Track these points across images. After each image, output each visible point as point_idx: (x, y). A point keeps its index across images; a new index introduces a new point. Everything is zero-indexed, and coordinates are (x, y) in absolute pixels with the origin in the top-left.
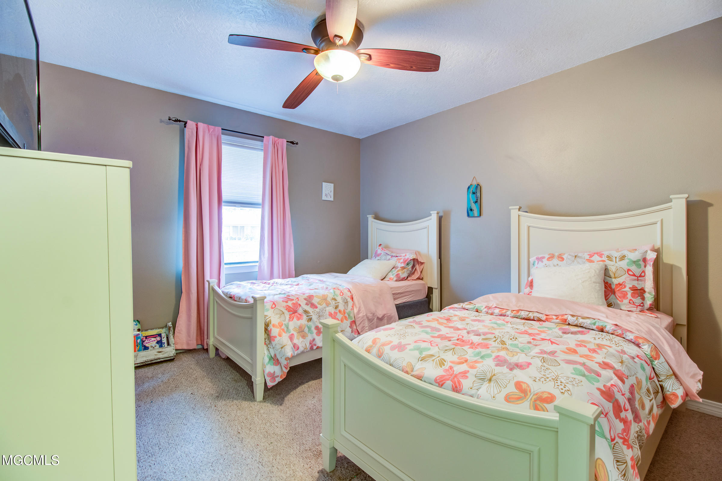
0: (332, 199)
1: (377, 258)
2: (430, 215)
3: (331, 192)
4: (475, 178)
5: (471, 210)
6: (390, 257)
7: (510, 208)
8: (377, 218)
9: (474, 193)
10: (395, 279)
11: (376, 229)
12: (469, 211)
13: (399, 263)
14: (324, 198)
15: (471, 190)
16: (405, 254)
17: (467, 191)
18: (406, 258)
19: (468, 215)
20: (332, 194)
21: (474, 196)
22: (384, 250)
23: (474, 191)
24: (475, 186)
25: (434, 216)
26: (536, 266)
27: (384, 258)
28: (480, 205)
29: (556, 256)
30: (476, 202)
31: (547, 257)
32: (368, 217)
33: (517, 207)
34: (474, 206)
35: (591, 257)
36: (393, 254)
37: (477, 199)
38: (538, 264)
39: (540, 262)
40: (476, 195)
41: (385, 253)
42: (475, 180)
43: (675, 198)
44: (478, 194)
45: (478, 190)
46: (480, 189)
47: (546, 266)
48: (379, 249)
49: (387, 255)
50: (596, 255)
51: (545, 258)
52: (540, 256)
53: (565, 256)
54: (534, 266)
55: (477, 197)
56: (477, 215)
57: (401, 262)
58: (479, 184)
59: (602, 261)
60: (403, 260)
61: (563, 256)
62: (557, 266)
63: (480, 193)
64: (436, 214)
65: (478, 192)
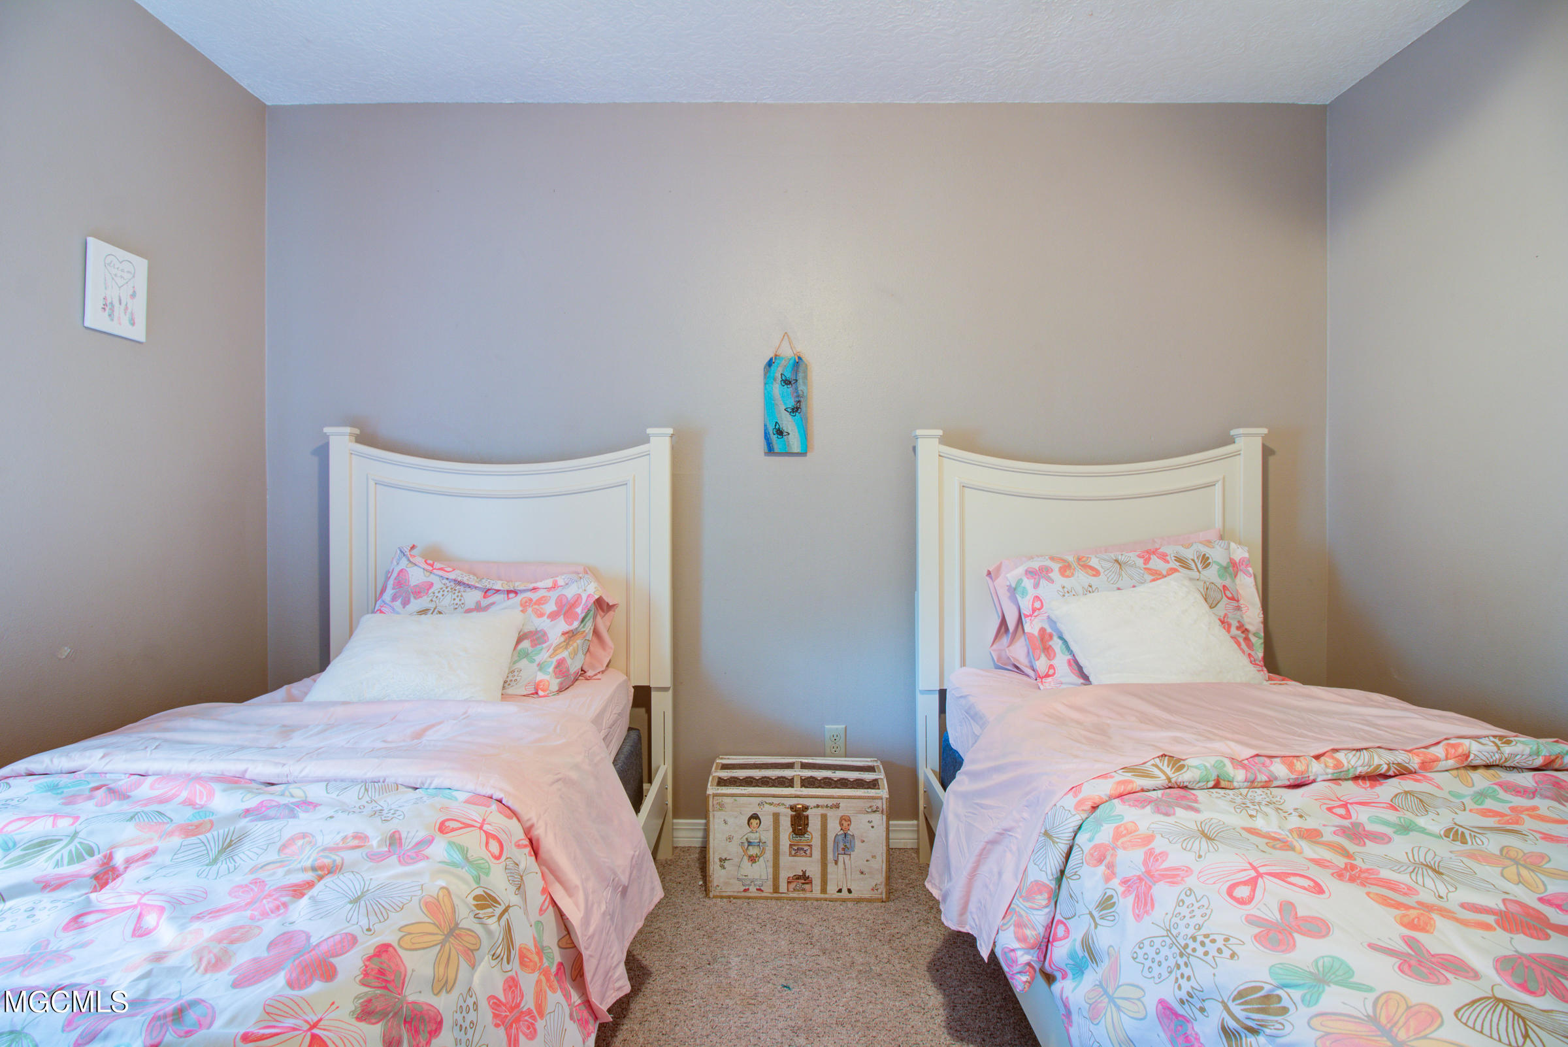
0: (138, 333)
1: (416, 604)
2: (646, 440)
3: (133, 296)
4: (788, 336)
5: (780, 432)
6: (477, 596)
7: (919, 432)
8: (367, 438)
9: (787, 382)
10: (554, 684)
11: (372, 483)
12: (774, 438)
13: (541, 615)
14: (94, 318)
15: (777, 371)
16: (552, 580)
17: (765, 375)
18: (570, 596)
19: (770, 450)
20: (140, 306)
21: (788, 390)
22: (441, 569)
23: (788, 375)
24: (792, 362)
25: (660, 445)
26: (1031, 592)
27: (453, 602)
28: (806, 419)
29: (1075, 565)
30: (795, 410)
31: (1056, 567)
32: (327, 437)
33: (940, 432)
34: (789, 423)
35: (1147, 561)
36: (486, 584)
37: (799, 402)
38: (1036, 586)
39: (1043, 582)
40: (796, 389)
41: (447, 579)
42: (785, 343)
43: (1239, 435)
44: (801, 387)
45: (800, 375)
46: (805, 372)
47: (1066, 592)
48: (410, 565)
49: (462, 588)
50: (1154, 557)
51: (1051, 570)
52: (1035, 565)
53: (1094, 562)
54: (1024, 593)
55: (798, 396)
56: (796, 448)
57: (548, 613)
58: (800, 358)
59: (1174, 570)
60: (556, 603)
61: (1091, 564)
62: (1090, 589)
63: (805, 384)
64: (667, 441)
65: (800, 381)
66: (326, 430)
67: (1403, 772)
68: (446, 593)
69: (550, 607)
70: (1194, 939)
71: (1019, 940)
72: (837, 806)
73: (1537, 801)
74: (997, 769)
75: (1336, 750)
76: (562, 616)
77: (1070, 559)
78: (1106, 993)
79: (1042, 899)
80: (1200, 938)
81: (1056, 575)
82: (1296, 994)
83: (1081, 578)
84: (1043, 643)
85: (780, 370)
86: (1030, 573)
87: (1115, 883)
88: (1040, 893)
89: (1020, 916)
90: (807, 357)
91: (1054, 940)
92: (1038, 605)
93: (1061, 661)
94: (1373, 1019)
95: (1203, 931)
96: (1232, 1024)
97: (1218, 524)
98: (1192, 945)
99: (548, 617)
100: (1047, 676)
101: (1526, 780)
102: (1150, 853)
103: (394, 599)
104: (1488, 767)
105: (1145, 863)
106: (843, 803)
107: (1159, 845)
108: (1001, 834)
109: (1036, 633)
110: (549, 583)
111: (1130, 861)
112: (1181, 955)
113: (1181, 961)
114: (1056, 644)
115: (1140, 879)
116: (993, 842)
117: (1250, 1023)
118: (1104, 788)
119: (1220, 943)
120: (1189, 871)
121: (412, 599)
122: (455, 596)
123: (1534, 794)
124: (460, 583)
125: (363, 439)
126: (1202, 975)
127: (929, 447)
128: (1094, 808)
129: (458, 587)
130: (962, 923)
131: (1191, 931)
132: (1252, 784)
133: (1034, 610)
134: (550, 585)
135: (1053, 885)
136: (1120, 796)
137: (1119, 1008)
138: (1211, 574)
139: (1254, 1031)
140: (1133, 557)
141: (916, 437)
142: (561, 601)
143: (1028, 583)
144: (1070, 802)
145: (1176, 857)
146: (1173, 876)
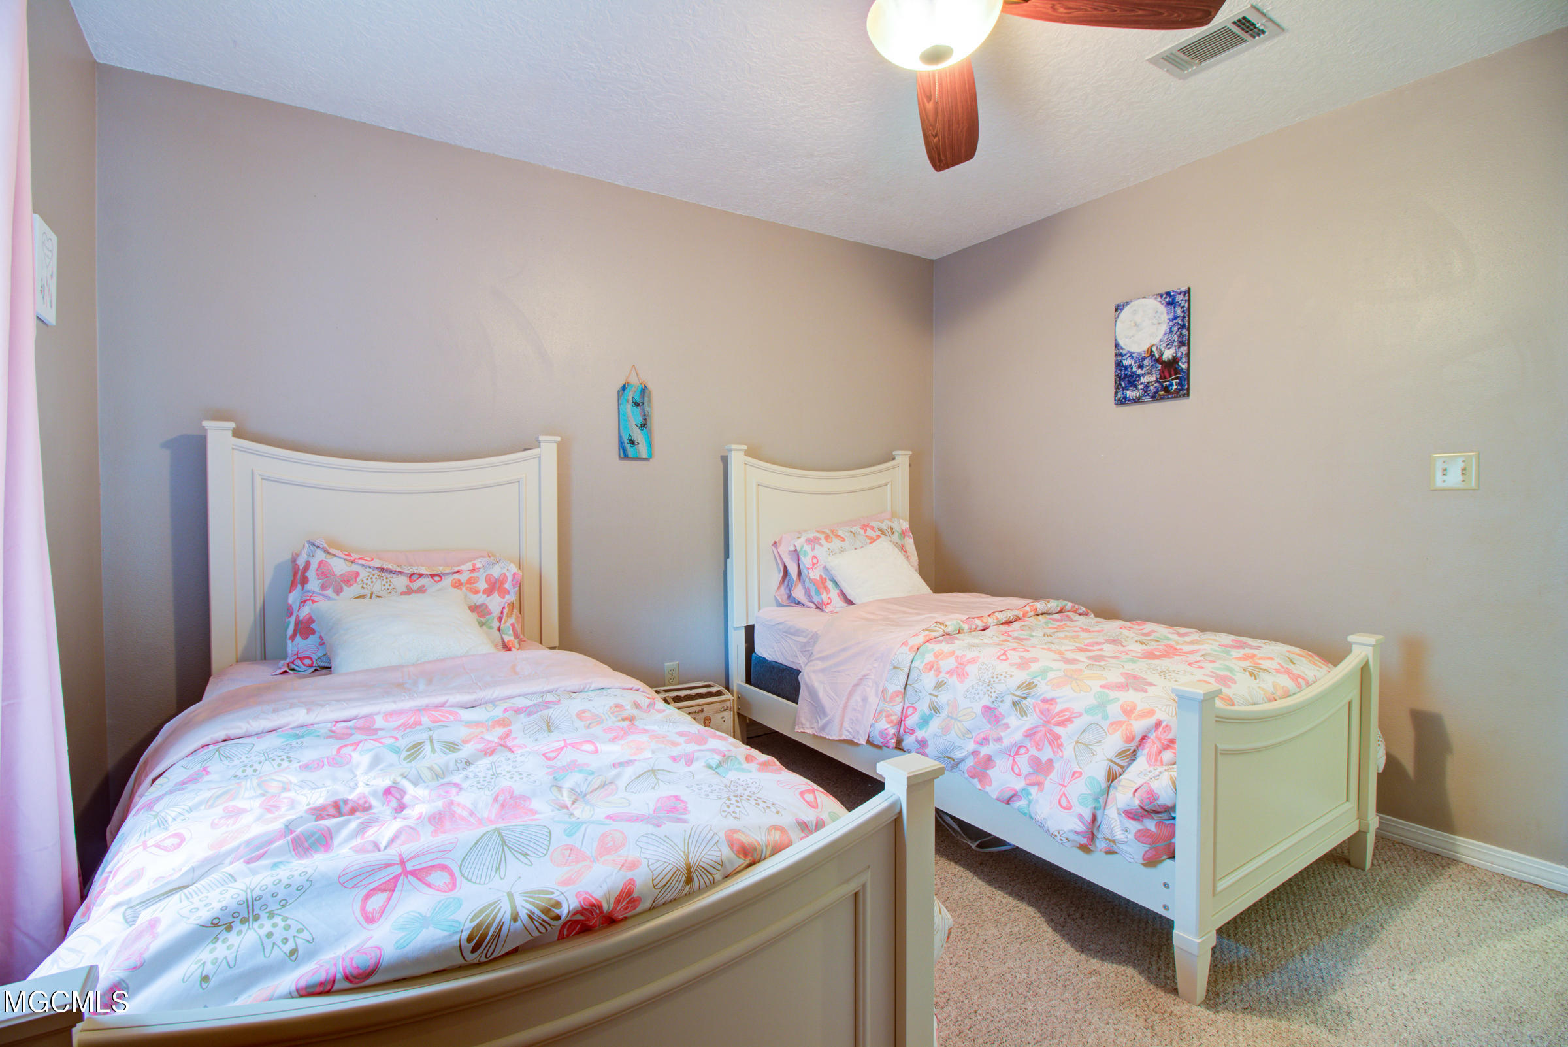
0: (53, 317)
2: (538, 445)
3: (52, 275)
4: (635, 368)
5: (632, 442)
6: (403, 580)
7: (733, 447)
8: (244, 433)
9: (637, 404)
11: (258, 478)
12: (628, 446)
15: (629, 394)
16: (470, 564)
17: (619, 396)
18: (495, 575)
19: (625, 456)
20: (54, 289)
21: (637, 410)
22: (360, 559)
23: (638, 399)
24: (639, 388)
25: (548, 449)
26: (811, 554)
27: (383, 588)
28: (651, 433)
29: (831, 535)
30: (643, 425)
31: (822, 536)
32: (206, 430)
33: (745, 447)
34: (638, 435)
35: (865, 532)
36: (409, 570)
37: (645, 419)
38: (813, 549)
39: (817, 546)
40: (644, 410)
41: (370, 567)
42: (634, 374)
43: (899, 455)
44: (647, 409)
45: (646, 399)
46: (649, 397)
47: (831, 552)
48: (329, 556)
49: (387, 575)
50: (868, 529)
51: (820, 539)
52: (811, 535)
53: (840, 533)
54: (805, 554)
55: (645, 415)
56: (644, 455)
57: (482, 590)
58: (645, 386)
59: (879, 537)
60: (486, 581)
61: (839, 534)
62: (842, 550)
63: (649, 406)
64: (555, 446)
65: (646, 404)
66: (206, 424)
67: (1018, 619)
68: (374, 580)
69: (482, 585)
70: (993, 678)
71: (889, 723)
72: (702, 711)
73: (1064, 623)
74: (844, 650)
75: (994, 612)
76: (496, 593)
77: (828, 531)
78: (952, 718)
79: (899, 699)
80: (995, 676)
81: (823, 541)
82: (1039, 679)
83: (836, 543)
84: (821, 585)
85: (631, 395)
86: (808, 541)
87: (942, 675)
88: (897, 696)
89: (887, 711)
90: (649, 386)
91: (905, 718)
92: (815, 561)
93: (834, 593)
94: (1066, 676)
95: (996, 673)
96: (1016, 699)
97: (889, 509)
98: (992, 680)
99: (484, 593)
100: (828, 604)
101: (1057, 616)
102: (957, 657)
103: (324, 587)
104: (1042, 614)
105: (956, 661)
106: (706, 708)
107: (959, 653)
108: (861, 679)
109: (818, 578)
110: (469, 566)
111: (948, 664)
112: (989, 685)
113: (989, 688)
114: (830, 584)
115: (957, 667)
116: (857, 685)
117: (1023, 696)
118: (920, 639)
119: (1004, 674)
120: (979, 657)
121: (345, 587)
122: (384, 582)
123: (1062, 621)
124: (382, 569)
125: (237, 433)
126: (1000, 687)
127: (737, 459)
128: (918, 649)
129: (383, 574)
130: (841, 736)
131: (990, 676)
132: (971, 630)
133: (814, 564)
134: (471, 568)
135: (903, 691)
136: (927, 642)
137: (960, 721)
138: (896, 537)
139: (1025, 698)
140: (857, 529)
141: (731, 450)
142: (490, 579)
143: (807, 548)
144: (905, 649)
145: (970, 655)
146: (973, 661)
